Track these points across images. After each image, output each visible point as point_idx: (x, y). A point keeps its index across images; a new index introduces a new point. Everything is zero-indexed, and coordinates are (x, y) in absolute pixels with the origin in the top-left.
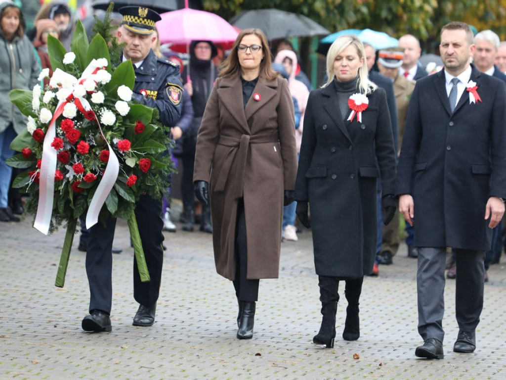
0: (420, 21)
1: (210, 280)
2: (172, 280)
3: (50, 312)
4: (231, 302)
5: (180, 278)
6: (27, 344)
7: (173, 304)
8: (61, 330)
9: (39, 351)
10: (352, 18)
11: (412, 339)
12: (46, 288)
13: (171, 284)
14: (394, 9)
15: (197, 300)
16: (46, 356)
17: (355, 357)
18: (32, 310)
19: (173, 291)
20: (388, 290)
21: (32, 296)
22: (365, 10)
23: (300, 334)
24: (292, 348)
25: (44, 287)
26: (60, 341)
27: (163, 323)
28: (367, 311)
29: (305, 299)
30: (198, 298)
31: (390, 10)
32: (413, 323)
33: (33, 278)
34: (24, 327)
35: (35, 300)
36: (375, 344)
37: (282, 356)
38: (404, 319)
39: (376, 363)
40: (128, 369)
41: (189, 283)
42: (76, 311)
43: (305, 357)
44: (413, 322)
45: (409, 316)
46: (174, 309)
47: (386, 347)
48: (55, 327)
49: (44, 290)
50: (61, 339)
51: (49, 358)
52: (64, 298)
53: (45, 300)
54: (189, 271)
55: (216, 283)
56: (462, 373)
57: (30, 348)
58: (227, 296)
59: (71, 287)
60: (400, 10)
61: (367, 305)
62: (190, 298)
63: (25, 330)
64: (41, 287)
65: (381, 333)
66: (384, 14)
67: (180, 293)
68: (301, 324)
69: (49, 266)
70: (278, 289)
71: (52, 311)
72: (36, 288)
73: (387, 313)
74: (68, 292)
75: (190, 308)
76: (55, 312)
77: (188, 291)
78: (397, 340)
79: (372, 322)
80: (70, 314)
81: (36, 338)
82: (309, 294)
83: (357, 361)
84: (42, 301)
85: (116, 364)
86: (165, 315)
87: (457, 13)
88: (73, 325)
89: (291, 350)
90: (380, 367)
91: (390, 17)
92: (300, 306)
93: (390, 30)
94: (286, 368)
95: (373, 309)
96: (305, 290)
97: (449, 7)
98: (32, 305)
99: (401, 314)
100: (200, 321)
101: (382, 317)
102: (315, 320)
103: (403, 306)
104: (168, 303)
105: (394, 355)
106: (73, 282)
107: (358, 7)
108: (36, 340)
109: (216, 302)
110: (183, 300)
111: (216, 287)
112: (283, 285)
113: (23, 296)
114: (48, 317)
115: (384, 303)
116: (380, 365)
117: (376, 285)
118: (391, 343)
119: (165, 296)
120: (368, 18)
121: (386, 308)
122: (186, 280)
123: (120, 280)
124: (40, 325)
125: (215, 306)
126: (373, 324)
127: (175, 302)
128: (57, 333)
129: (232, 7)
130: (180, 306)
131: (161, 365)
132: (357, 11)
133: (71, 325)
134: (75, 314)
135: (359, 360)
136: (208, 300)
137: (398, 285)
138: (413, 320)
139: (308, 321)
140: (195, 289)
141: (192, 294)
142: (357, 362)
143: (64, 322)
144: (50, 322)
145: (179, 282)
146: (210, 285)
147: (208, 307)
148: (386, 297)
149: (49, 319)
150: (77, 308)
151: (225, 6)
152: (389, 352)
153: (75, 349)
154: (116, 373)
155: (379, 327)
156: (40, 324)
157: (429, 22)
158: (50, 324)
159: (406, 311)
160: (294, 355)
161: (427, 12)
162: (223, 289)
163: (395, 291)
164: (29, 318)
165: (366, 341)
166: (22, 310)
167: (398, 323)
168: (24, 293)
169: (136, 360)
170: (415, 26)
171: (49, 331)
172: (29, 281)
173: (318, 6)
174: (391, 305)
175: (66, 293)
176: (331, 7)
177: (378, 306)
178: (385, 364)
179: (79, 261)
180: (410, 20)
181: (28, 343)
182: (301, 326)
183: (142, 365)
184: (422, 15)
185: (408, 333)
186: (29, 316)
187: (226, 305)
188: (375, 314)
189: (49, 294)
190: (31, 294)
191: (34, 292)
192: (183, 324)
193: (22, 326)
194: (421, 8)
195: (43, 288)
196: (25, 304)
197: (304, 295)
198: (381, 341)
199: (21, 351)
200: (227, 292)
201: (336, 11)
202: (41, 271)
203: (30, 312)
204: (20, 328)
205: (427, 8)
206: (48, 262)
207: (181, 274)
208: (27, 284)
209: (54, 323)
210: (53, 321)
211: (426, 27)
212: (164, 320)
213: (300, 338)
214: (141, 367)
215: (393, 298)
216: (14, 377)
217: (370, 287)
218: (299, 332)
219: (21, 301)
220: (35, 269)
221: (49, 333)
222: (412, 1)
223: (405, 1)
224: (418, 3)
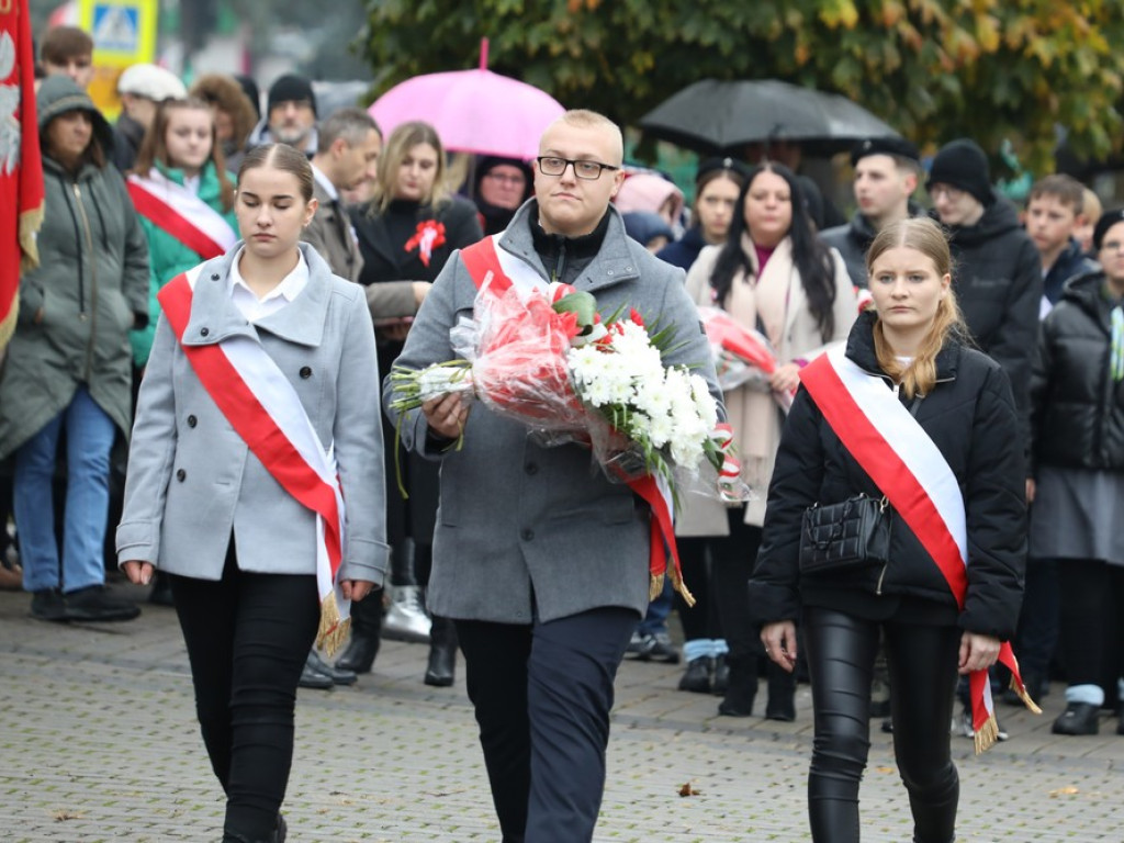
0: (1092, 113)
21: (179, 807)
22: (953, 85)
31: (1016, 84)
33: (167, 759)
35: (188, 817)
58: (655, 808)
60: (1042, 85)
66: (1001, 94)
70: (775, 791)
98: (181, 829)
107: (936, 76)
112: (787, 780)
113: (155, 806)
117: (1019, 781)
120: (961, 105)
123: (381, 765)
132: (935, 88)
136: (610, 816)
148: (1051, 812)
151: (610, 78)
157: (1112, 113)
161: (1108, 89)
162: (639, 788)
168: (155, 799)
170: (1080, 125)
172: (162, 768)
173: (843, 76)
176: (876, 79)
180: (1068, 109)
184: (1098, 99)
190: (175, 803)
191: (180, 796)
194: (1095, 79)
200: (651, 796)
205: (1110, 78)
208: (160, 776)
211: (1107, 127)
219: (154, 821)
220: (168, 739)
222: (1072, 60)
223: (1056, 61)
224: (1087, 66)
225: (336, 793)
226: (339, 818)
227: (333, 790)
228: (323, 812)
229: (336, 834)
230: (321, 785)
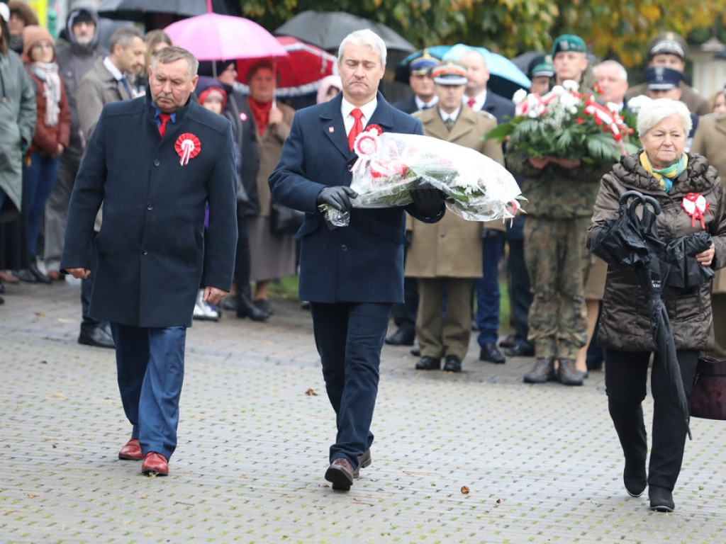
0: (535, 35)
1: (257, 385)
2: (207, 384)
3: (45, 427)
4: (289, 415)
5: (216, 381)
6: (18, 471)
7: (211, 416)
8: (63, 451)
9: (35, 480)
10: (445, 29)
11: (537, 467)
12: (35, 394)
13: (206, 390)
14: (501, 19)
15: (243, 412)
16: (46, 487)
17: (464, 491)
18: (21, 424)
19: (210, 400)
20: (499, 400)
21: (19, 405)
22: (461, 19)
23: (386, 458)
24: (378, 478)
25: (33, 392)
26: (64, 466)
27: (200, 443)
28: (474, 429)
29: (389, 411)
30: (243, 409)
31: (494, 19)
32: (536, 445)
33: (17, 379)
34: (12, 448)
35: (24, 411)
36: (488, 473)
37: (364, 488)
38: (524, 439)
39: (491, 499)
40: (159, 505)
41: (230, 388)
42: (81, 425)
43: (397, 491)
44: (536, 443)
45: (531, 435)
46: (213, 424)
47: (503, 477)
48: (54, 447)
49: (34, 397)
50: (63, 464)
51: (51, 490)
52: (62, 407)
53: (37, 410)
54: (228, 372)
55: (266, 388)
56: (608, 513)
57: (23, 476)
58: (283, 407)
59: (70, 393)
60: (508, 19)
61: (473, 420)
62: (233, 409)
63: (14, 451)
64: (31, 392)
65: (495, 458)
66: (487, 24)
67: (219, 403)
68: (386, 446)
69: (37, 364)
71: (48, 426)
72: (23, 394)
73: (500, 431)
74: (67, 399)
75: (234, 423)
76: (53, 428)
77: (229, 400)
78: (517, 468)
79: (482, 443)
80: (73, 430)
81: (30, 462)
82: (393, 404)
83: (465, 496)
84: (33, 412)
85: (143, 498)
86: (201, 433)
87: (582, 24)
88: (78, 445)
89: (377, 480)
90: (498, 504)
91: (494, 29)
92: (383, 421)
93: (494, 46)
94: (372, 506)
95: (481, 425)
96: (387, 399)
97: (572, 15)
98: (19, 417)
99: (520, 432)
100: (250, 440)
101: (494, 437)
102: (404, 439)
103: (521, 421)
104: (204, 416)
105: (514, 488)
106: (71, 385)
107: (451, 14)
108: (30, 465)
109: (269, 414)
110: (224, 412)
111: (266, 394)
113: (7, 404)
114: (43, 434)
115: (495, 417)
116: (498, 502)
117: (482, 393)
118: (509, 472)
119: (199, 407)
120: (465, 29)
121: (499, 424)
122: (225, 384)
124: (33, 445)
125: (268, 421)
126: (483, 445)
127: (213, 414)
128: (57, 455)
129: (282, 13)
130: (221, 420)
131: (204, 501)
132: (451, 20)
133: (75, 444)
134: (79, 429)
135: (469, 494)
136: (257, 411)
137: (512, 393)
138: (536, 441)
139: (395, 441)
140: (239, 397)
141: (235, 404)
142: (466, 498)
143: (66, 440)
144: (47, 440)
145: (216, 387)
146: (257, 391)
147: (258, 421)
148: (497, 408)
149: (44, 437)
150: (81, 422)
151: (272, 11)
152: (508, 484)
153: (84, 477)
154: (143, 510)
155: (491, 449)
156: (33, 443)
157: (547, 36)
158: (47, 443)
159: (526, 428)
160: (381, 487)
161: (543, 23)
162: (276, 397)
163: (509, 401)
164: (18, 435)
165: (475, 470)
166: (8, 424)
167: (517, 444)
168: (7, 401)
169: (169, 494)
170: (528, 41)
171: (46, 453)
172: (13, 384)
173: (400, 12)
174: (505, 420)
175: (64, 401)
176: (417, 14)
177: (488, 421)
178: (504, 500)
179: (78, 358)
180: (522, 33)
181: (20, 469)
182: (386, 449)
183: (178, 501)
184: (538, 27)
185: (531, 459)
186: (16, 432)
187: (282, 420)
188: (485, 432)
189: (42, 402)
190: (18, 403)
191: (21, 399)
192: (227, 444)
193: (8, 446)
194: (536, 17)
195: (32, 394)
196: (10, 416)
197: (386, 406)
198: (496, 469)
199: (11, 480)
200: (282, 401)
201: (423, 20)
202: (28, 371)
203: (18, 427)
204: (7, 449)
205: (545, 16)
206: (36, 359)
207: (217, 375)
208: (11, 388)
209: (53, 442)
210: (50, 440)
211: (543, 43)
212: (201, 439)
213: (387, 464)
214: (177, 503)
215: (507, 411)
216: (6, 515)
217: (475, 396)
218: (385, 457)
219: (4, 412)
220: (19, 369)
221: (46, 455)
222: (524, 6)
223: (516, 7)
224: (532, 10)
225: (108, 399)
226: (108, 412)
227: (106, 397)
228: (99, 409)
229: (105, 420)
230: (101, 394)
